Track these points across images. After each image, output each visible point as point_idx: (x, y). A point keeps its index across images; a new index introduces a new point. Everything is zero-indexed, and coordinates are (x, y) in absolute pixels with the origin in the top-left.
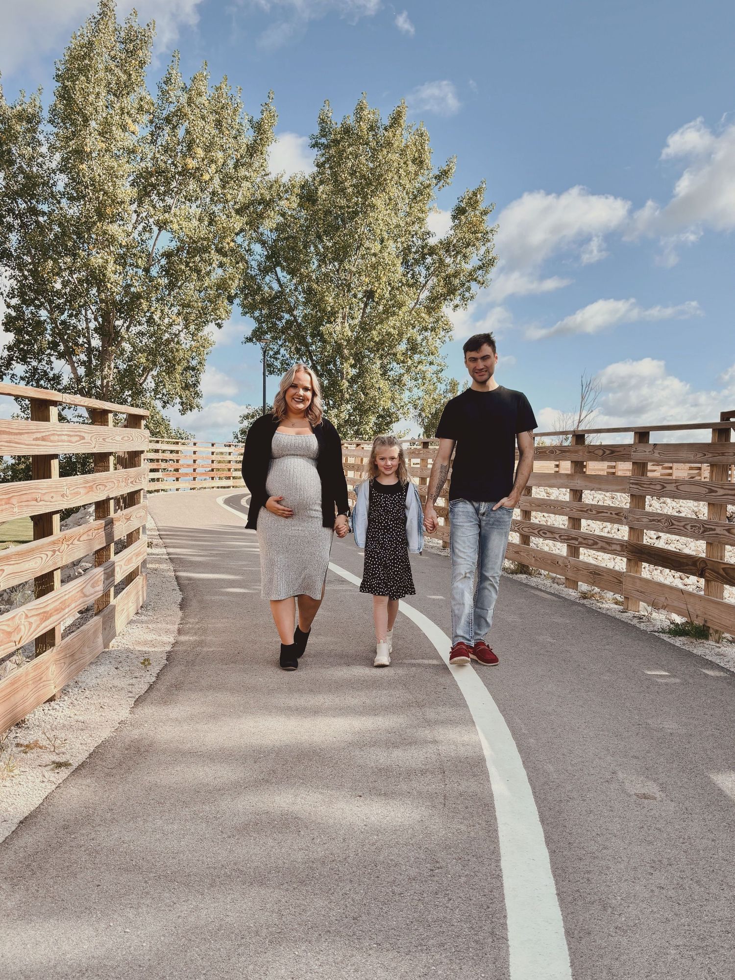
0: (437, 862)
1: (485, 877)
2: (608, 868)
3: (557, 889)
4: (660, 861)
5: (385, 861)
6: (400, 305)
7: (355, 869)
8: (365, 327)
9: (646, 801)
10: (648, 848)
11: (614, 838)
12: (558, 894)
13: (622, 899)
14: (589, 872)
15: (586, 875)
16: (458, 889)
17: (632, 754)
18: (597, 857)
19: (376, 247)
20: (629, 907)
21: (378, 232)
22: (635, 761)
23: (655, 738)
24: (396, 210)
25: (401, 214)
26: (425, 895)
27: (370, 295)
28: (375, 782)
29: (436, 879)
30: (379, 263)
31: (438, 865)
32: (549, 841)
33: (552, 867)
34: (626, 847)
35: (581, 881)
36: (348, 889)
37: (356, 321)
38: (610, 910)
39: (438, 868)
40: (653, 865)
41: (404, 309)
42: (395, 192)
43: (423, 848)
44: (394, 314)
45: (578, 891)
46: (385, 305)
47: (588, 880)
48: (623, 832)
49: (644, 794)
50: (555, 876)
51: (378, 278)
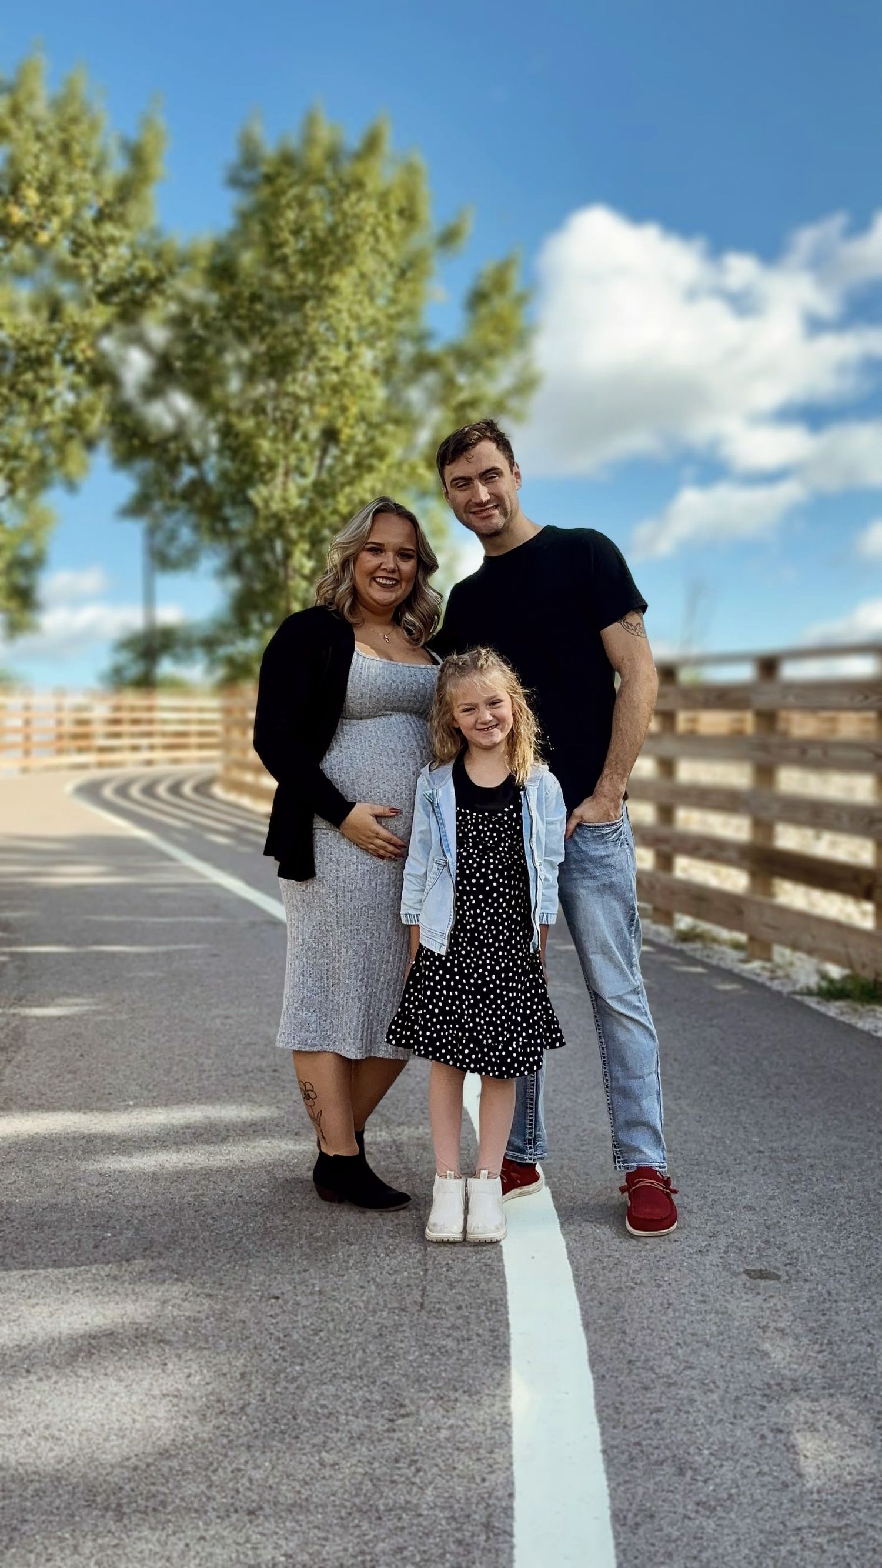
0: (402, 1406)
1: (481, 1428)
2: (692, 1401)
3: (604, 1442)
4: (779, 1384)
5: (312, 1409)
6: (381, 454)
7: (257, 1426)
8: (322, 490)
9: (762, 1283)
10: (761, 1363)
11: (705, 1348)
12: (604, 1452)
13: (711, 1454)
14: (659, 1410)
15: (654, 1416)
16: (435, 1451)
17: (745, 1202)
18: (675, 1384)
19: (338, 356)
20: (721, 1466)
21: (342, 331)
22: (748, 1215)
23: (784, 1174)
24: (371, 295)
25: (380, 302)
26: (376, 1465)
27: (330, 435)
28: (305, 1271)
29: (396, 1435)
30: (344, 383)
31: (403, 1411)
32: (595, 1359)
33: (597, 1404)
34: (724, 1363)
35: (645, 1426)
36: (242, 1460)
37: (308, 482)
38: (689, 1473)
39: (403, 1416)
40: (768, 1392)
41: (389, 460)
42: (369, 263)
43: (378, 1383)
44: (370, 469)
45: (638, 1444)
46: (357, 455)
47: (657, 1423)
48: (721, 1338)
49: (761, 1271)
50: (600, 1421)
51: (344, 409)
